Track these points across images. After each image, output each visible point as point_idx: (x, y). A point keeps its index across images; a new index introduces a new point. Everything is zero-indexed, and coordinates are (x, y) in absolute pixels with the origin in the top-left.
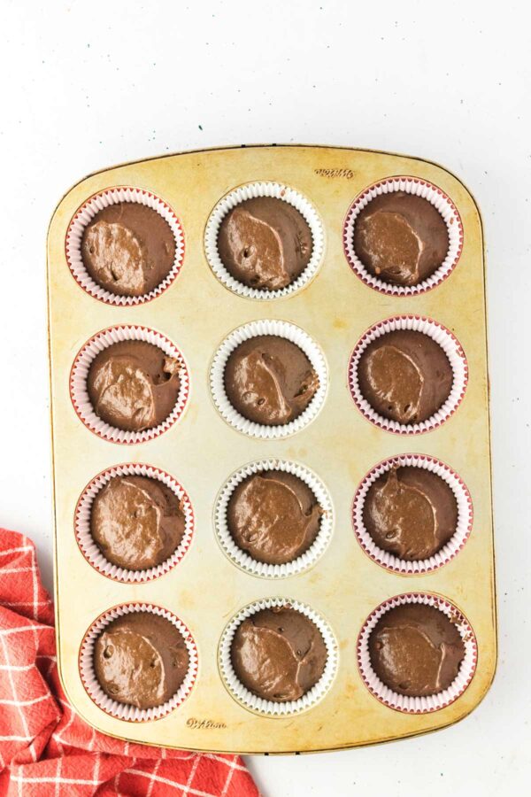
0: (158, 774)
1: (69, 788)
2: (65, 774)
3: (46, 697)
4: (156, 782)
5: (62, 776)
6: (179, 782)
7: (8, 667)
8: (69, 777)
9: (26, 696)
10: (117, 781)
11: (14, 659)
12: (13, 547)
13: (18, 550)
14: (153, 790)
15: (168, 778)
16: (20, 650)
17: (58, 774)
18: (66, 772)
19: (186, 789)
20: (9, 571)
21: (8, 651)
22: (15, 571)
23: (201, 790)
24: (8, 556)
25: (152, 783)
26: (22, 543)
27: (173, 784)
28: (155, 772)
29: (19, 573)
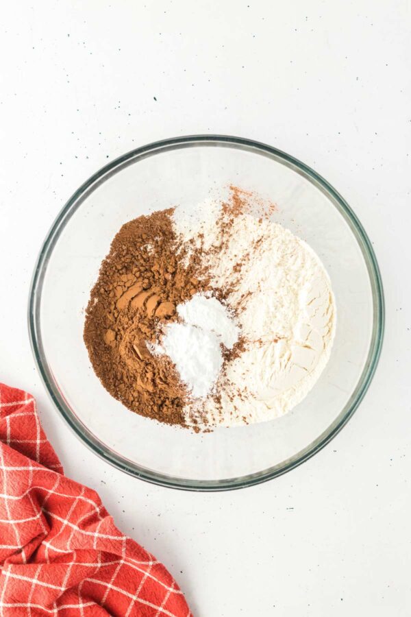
0: (113, 584)
1: (42, 589)
2: (41, 578)
3: (35, 518)
4: (111, 590)
5: (38, 579)
6: (129, 592)
7: (5, 496)
8: (43, 581)
9: (19, 517)
10: (80, 587)
11: (11, 490)
12: (17, 401)
13: (21, 403)
14: (109, 595)
15: (121, 588)
16: (17, 485)
17: (36, 577)
18: (43, 577)
19: (135, 598)
20: (17, 415)
21: (8, 484)
22: (22, 414)
23: (146, 599)
24: (13, 407)
25: (108, 590)
26: (24, 397)
27: (124, 593)
28: (111, 582)
29: (25, 416)
